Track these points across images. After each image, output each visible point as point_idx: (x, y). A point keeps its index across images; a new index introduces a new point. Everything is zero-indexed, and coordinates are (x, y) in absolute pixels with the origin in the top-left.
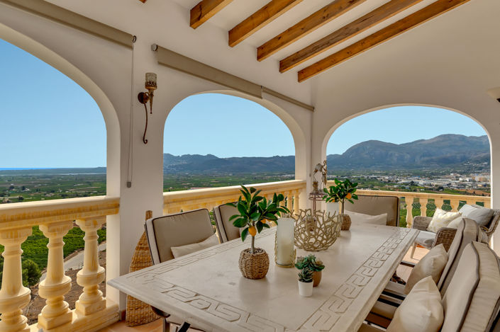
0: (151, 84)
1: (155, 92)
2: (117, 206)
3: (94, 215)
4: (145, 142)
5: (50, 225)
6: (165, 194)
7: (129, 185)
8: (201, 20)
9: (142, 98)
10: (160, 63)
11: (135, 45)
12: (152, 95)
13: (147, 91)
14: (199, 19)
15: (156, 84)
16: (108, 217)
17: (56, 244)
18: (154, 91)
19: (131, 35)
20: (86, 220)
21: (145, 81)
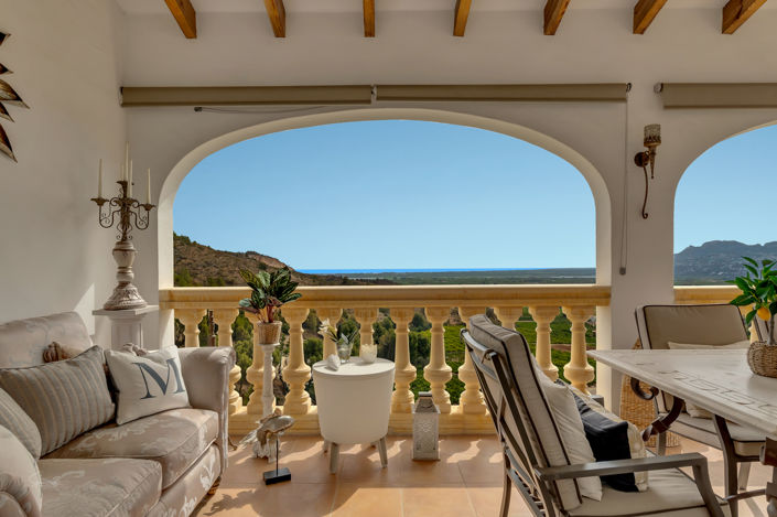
0: (652, 140)
1: (659, 149)
2: (608, 296)
3: (581, 303)
4: (645, 216)
5: (538, 308)
6: (675, 287)
7: (623, 271)
8: (742, 17)
9: (641, 160)
10: (667, 107)
11: (630, 95)
12: (653, 154)
13: (647, 149)
14: (738, 17)
15: (659, 137)
16: (598, 309)
17: (544, 329)
18: (657, 148)
19: (623, 85)
20: (573, 307)
21: (643, 137)
